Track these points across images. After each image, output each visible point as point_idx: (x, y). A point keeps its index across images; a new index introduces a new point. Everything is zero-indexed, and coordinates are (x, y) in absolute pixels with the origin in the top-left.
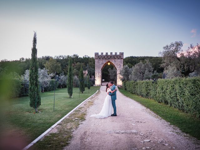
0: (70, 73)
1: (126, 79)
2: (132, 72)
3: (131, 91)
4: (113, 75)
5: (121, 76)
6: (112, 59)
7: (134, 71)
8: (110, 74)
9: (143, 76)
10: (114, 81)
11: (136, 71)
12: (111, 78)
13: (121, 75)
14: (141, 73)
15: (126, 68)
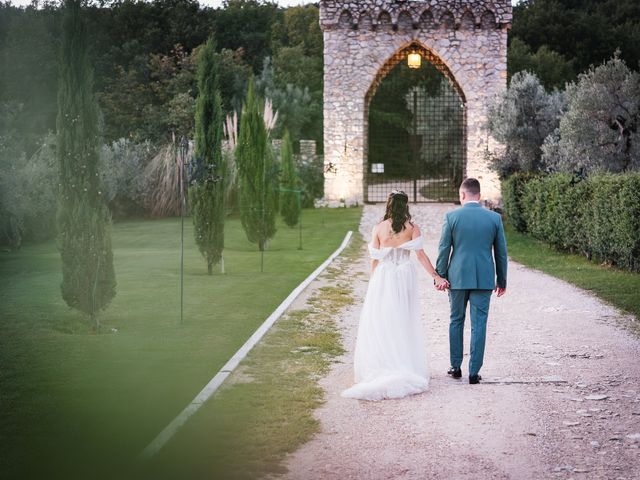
0: (206, 129)
1: (523, 161)
2: (564, 121)
3: (553, 238)
4: (443, 132)
5: (492, 140)
6: (436, 27)
7: (573, 113)
8: (422, 128)
9: (628, 145)
10: (449, 175)
11: (586, 114)
12: (427, 153)
13: (497, 138)
14: (615, 127)
15: (527, 93)
